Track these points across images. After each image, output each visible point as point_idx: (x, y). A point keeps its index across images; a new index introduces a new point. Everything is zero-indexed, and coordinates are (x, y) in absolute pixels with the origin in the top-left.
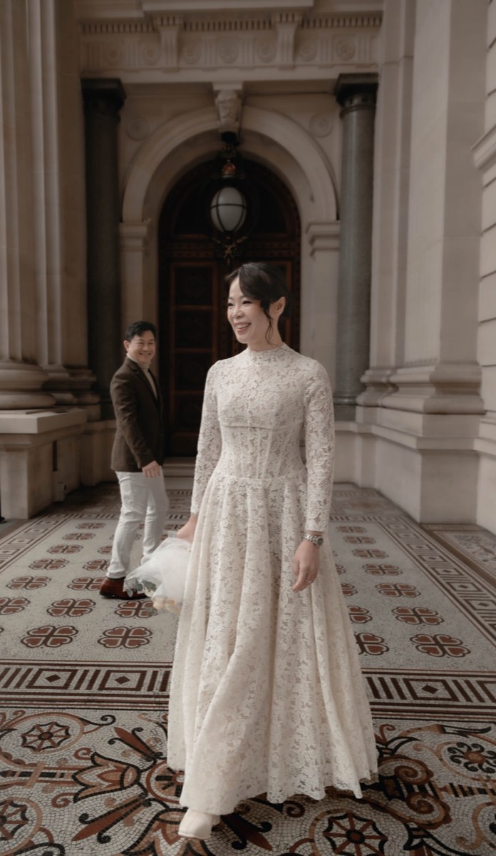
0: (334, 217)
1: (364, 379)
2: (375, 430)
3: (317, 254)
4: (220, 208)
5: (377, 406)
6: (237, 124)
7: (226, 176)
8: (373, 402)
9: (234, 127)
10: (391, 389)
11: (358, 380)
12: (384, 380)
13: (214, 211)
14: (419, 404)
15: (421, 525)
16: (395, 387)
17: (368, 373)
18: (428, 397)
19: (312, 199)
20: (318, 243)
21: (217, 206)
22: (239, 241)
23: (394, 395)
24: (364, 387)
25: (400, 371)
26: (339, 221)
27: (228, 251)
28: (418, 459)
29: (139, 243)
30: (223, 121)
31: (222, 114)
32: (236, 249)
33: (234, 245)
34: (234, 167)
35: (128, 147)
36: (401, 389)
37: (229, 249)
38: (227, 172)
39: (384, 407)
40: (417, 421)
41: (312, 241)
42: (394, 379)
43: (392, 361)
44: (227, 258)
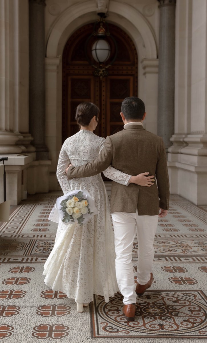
0: (155, 57)
1: (172, 139)
2: (177, 165)
3: (147, 75)
4: (97, 51)
5: (178, 153)
6: (106, 10)
7: (100, 34)
8: (176, 151)
9: (105, 11)
10: (185, 144)
11: (169, 140)
12: (181, 140)
13: (94, 52)
14: (195, 151)
15: (198, 206)
16: (187, 144)
17: (174, 136)
18: (200, 148)
19: (144, 46)
20: (148, 69)
21: (96, 49)
22: (107, 67)
23: (186, 147)
24: (171, 143)
25: (189, 136)
26: (158, 59)
27: (101, 72)
28: (196, 176)
29: (55, 68)
30: (99, 8)
31: (99, 5)
32: (105, 71)
33: (104, 69)
34: (104, 30)
35: (49, 19)
36: (189, 145)
37: (101, 71)
38: (100, 32)
39: (182, 153)
40: (195, 159)
41: (144, 68)
42: (186, 140)
43: (186, 131)
44: (100, 76)
